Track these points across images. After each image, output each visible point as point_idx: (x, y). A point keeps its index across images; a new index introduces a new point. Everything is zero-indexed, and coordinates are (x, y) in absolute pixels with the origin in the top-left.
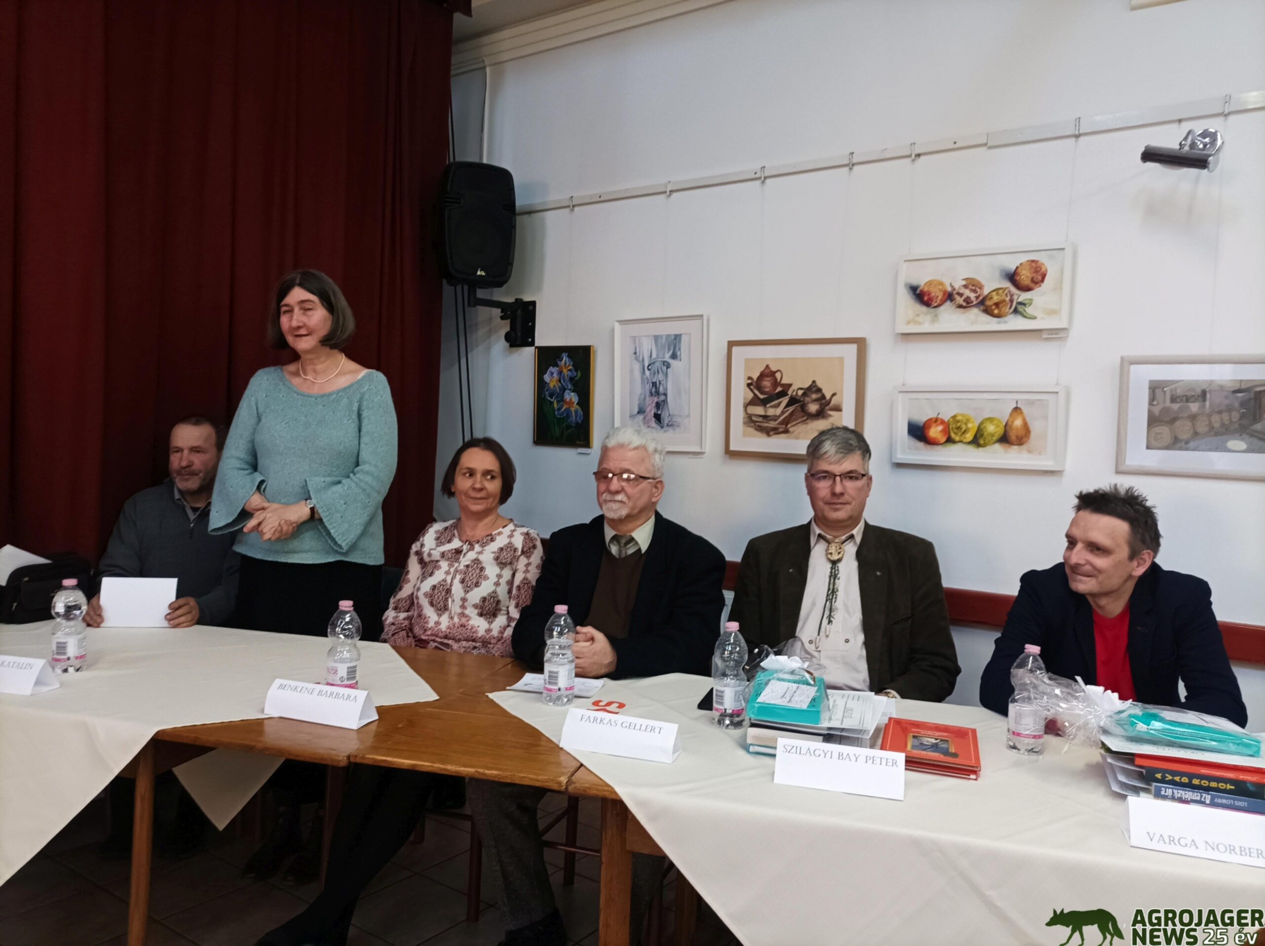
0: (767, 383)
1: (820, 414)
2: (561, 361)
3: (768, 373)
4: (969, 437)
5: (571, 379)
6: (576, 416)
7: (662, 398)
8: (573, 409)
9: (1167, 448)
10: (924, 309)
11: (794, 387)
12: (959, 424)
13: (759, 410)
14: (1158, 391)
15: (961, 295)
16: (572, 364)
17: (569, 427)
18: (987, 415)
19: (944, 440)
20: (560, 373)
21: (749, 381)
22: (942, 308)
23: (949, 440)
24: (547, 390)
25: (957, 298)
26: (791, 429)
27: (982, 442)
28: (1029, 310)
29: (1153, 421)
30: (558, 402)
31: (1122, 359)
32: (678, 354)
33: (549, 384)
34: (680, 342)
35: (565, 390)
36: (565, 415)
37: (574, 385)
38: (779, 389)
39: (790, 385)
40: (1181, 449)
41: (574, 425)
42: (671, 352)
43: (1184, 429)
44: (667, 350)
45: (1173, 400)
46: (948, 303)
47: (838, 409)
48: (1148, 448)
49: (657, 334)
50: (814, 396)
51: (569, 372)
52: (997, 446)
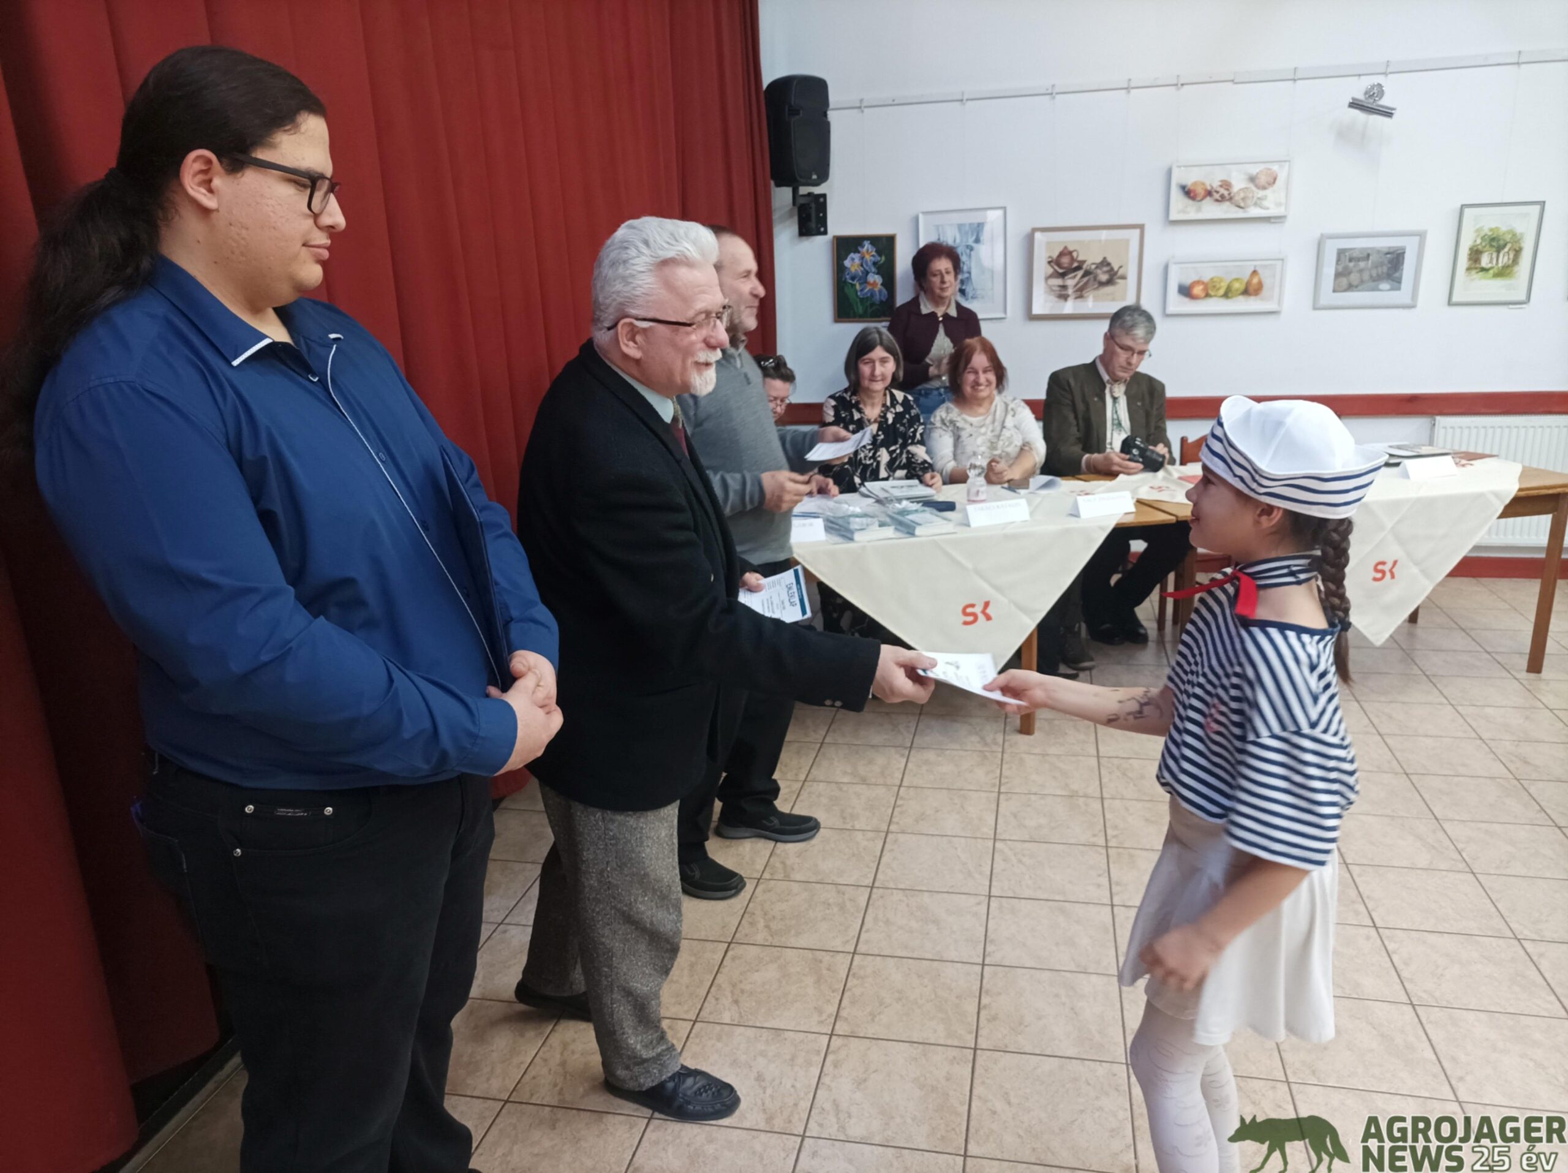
0: (1065, 260)
1: (1110, 282)
2: (863, 247)
3: (1065, 252)
4: (1222, 292)
5: (875, 264)
6: (880, 295)
7: (966, 275)
8: (876, 289)
9: (1345, 290)
10: (1190, 202)
11: (1089, 262)
12: (1215, 284)
13: (1059, 282)
14: (1342, 256)
15: (1217, 192)
16: (875, 250)
17: (872, 305)
18: (1234, 276)
19: (1203, 295)
20: (862, 258)
21: (1050, 260)
22: (1204, 202)
23: (1207, 295)
24: (848, 274)
25: (1215, 194)
26: (1085, 295)
27: (1230, 295)
28: (1265, 203)
29: (1338, 275)
30: (860, 284)
31: (1322, 235)
32: (981, 238)
33: (849, 269)
34: (983, 228)
35: (867, 273)
36: (869, 295)
37: (878, 269)
38: (1075, 265)
39: (1084, 262)
40: (1353, 291)
41: (878, 303)
42: (974, 238)
43: (1354, 278)
44: (970, 236)
45: (1351, 260)
46: (1208, 198)
47: (1124, 277)
48: (1334, 291)
49: (959, 222)
50: (1105, 269)
51: (872, 258)
52: (1241, 298)
